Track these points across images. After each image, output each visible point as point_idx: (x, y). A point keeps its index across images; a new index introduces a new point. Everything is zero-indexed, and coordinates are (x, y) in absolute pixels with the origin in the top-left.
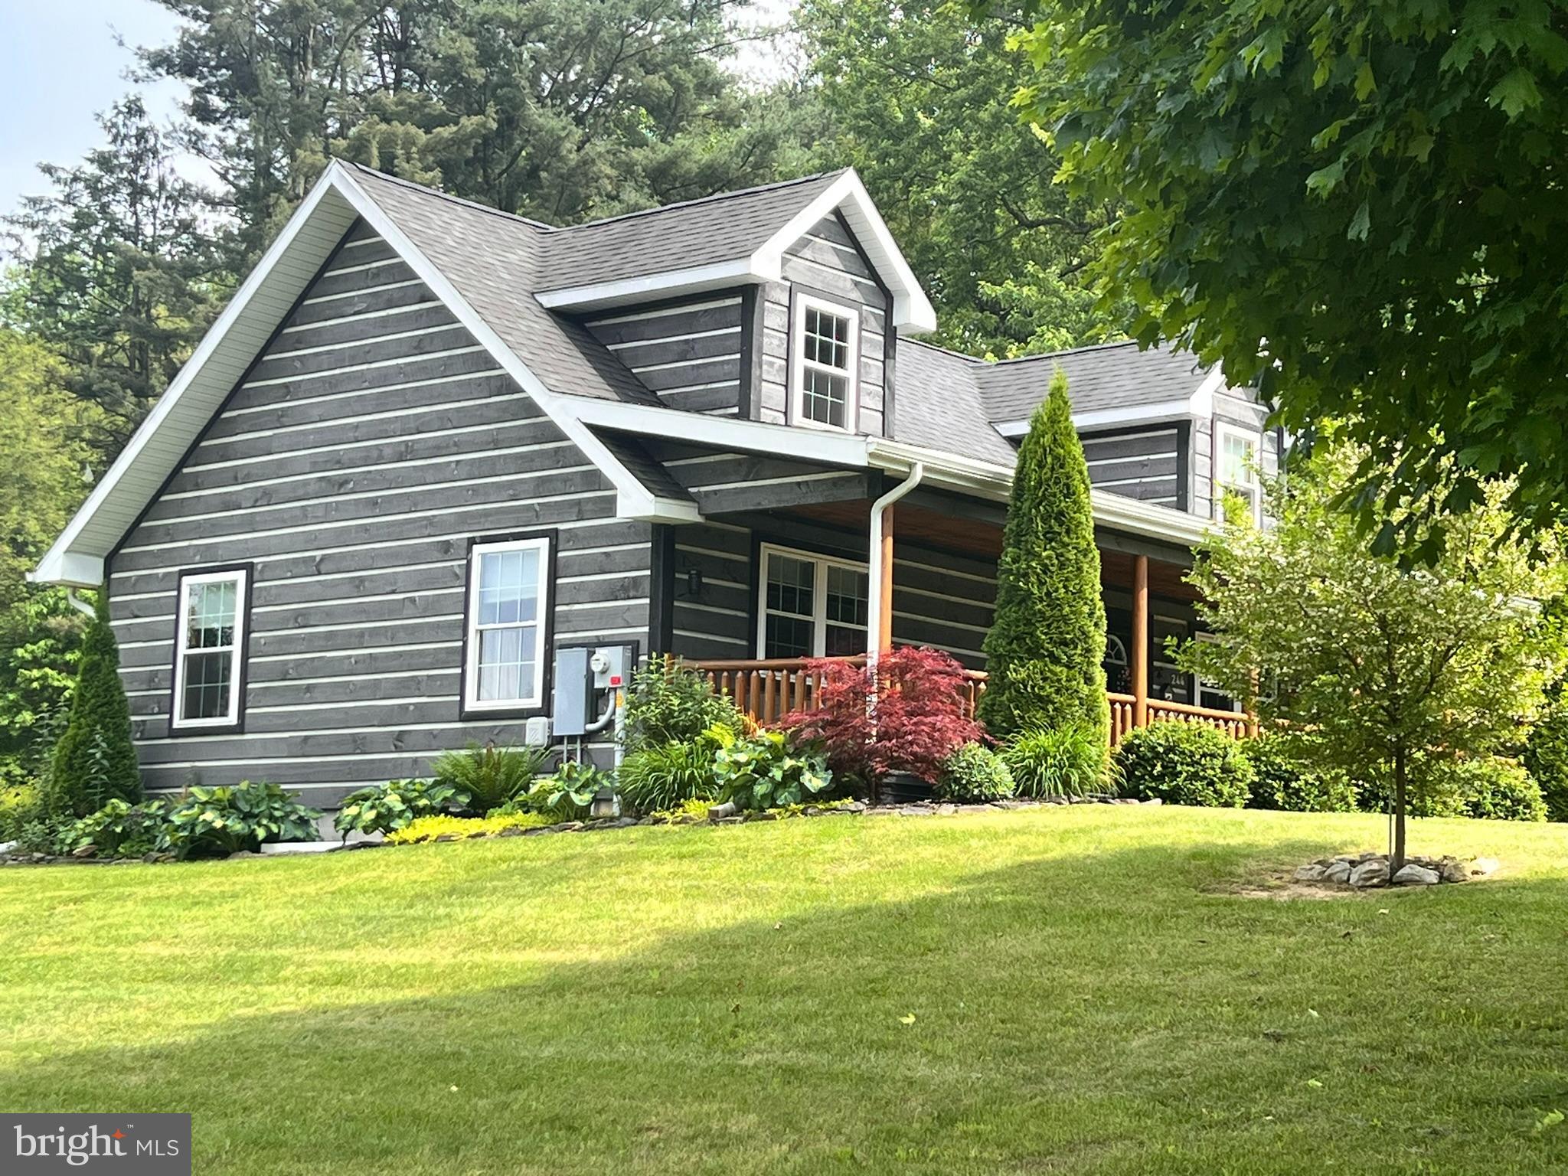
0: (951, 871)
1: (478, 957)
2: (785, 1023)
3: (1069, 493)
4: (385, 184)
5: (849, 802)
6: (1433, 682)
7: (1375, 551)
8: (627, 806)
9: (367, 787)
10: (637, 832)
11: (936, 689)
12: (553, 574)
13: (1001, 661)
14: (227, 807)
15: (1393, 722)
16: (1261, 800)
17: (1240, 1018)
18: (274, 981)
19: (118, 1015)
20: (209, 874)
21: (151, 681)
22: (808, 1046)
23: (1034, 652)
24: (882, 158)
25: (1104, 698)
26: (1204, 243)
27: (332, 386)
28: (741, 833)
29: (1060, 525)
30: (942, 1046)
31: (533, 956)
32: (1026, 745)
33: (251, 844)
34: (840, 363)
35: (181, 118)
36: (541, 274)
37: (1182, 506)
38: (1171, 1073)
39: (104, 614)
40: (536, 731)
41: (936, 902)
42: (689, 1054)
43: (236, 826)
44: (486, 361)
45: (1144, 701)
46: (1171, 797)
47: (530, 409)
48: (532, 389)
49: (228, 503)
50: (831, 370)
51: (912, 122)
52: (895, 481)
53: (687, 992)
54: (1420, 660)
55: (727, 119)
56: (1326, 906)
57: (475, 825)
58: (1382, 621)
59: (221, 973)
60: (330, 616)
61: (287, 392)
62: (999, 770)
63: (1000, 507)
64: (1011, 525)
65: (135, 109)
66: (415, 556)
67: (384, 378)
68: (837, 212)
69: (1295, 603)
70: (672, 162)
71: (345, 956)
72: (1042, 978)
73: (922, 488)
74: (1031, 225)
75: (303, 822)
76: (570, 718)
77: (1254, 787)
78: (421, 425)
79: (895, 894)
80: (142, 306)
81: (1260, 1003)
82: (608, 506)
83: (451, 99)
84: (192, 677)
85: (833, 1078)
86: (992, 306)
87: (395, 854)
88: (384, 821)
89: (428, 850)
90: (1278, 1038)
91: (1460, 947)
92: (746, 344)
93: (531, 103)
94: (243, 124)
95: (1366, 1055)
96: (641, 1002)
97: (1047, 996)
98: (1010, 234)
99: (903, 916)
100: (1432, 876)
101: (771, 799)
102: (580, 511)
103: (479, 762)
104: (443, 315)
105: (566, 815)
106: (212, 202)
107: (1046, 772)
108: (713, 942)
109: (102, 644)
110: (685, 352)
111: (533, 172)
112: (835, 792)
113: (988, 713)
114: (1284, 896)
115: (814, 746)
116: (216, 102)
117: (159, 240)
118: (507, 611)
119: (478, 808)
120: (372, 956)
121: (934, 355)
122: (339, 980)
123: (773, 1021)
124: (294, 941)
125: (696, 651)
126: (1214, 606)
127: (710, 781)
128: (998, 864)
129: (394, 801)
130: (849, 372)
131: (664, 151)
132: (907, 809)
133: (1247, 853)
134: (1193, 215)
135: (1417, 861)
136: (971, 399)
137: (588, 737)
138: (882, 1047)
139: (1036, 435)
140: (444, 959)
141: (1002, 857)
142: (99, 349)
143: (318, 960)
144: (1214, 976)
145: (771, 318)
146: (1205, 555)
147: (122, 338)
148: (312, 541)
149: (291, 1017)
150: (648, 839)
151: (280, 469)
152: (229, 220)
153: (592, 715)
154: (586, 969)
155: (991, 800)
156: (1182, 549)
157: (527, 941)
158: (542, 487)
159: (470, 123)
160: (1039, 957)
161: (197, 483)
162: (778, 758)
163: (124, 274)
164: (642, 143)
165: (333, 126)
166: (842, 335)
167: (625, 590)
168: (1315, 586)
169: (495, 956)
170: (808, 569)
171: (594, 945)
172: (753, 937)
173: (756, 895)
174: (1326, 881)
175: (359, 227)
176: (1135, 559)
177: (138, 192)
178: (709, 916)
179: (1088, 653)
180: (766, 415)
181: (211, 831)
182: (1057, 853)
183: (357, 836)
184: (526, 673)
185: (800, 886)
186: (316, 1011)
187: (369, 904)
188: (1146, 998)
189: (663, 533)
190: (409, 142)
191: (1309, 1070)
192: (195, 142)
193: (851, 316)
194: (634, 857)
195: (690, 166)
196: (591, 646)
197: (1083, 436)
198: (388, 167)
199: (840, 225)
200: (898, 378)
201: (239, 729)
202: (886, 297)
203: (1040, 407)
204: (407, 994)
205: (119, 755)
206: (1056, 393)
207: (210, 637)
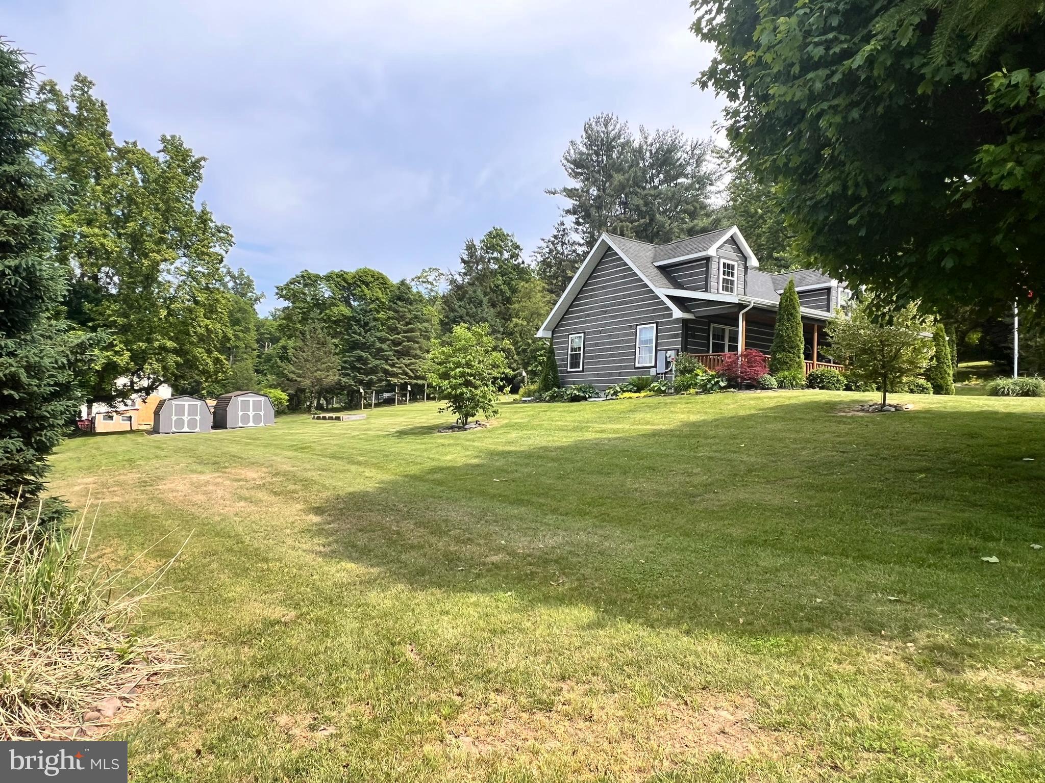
0: (758, 407)
1: (635, 427)
2: (710, 445)
3: (794, 308)
4: (620, 238)
5: (732, 390)
6: (897, 356)
7: (872, 322)
8: (676, 390)
9: (612, 385)
10: (677, 397)
11: (756, 360)
12: (657, 333)
13: (775, 353)
14: (579, 390)
15: (883, 367)
16: (848, 388)
17: (834, 447)
18: (587, 431)
19: (551, 438)
20: (575, 406)
21: (562, 360)
22: (716, 451)
23: (784, 350)
24: (748, 222)
25: (804, 363)
26: (821, 240)
27: (603, 288)
28: (703, 397)
29: (791, 315)
30: (750, 453)
31: (649, 427)
32: (780, 375)
33: (585, 399)
34: (733, 276)
35: (573, 225)
36: (654, 258)
37: (828, 311)
38: (812, 461)
39: (551, 345)
40: (653, 372)
41: (753, 415)
42: (684, 452)
43: (582, 394)
44: (641, 280)
45: (816, 362)
46: (822, 388)
47: (651, 291)
48: (652, 286)
49: (579, 317)
50: (730, 278)
51: (757, 212)
52: (747, 306)
53: (687, 437)
54: (891, 351)
55: (708, 215)
56: (862, 417)
57: (637, 395)
58: (881, 341)
59: (575, 429)
60: (603, 344)
61: (593, 290)
62: (774, 381)
63: (775, 312)
64: (778, 317)
65: (562, 224)
66: (623, 329)
67: (616, 285)
68: (732, 237)
69: (855, 336)
70: (693, 227)
71: (604, 426)
72: (780, 435)
73: (754, 308)
74: (789, 238)
75: (597, 393)
76: (661, 368)
77: (846, 385)
78: (625, 296)
79: (742, 413)
80: (564, 271)
81: (840, 443)
82: (671, 315)
83: (638, 216)
84: (571, 359)
85: (722, 460)
86: (777, 259)
87: (618, 401)
88: (616, 393)
89: (625, 401)
90: (844, 452)
91: (899, 429)
92: (707, 272)
93: (658, 215)
94: (587, 226)
95: (869, 457)
96: (675, 439)
97: (780, 440)
98: (783, 240)
99: (744, 419)
100: (893, 409)
101: (711, 388)
102: (664, 316)
103: (639, 379)
104: (630, 269)
105: (659, 392)
106: (580, 245)
107: (786, 381)
108: (693, 424)
109: (551, 352)
110: (691, 275)
111: (658, 233)
112: (729, 387)
113: (771, 366)
114: (850, 414)
115: (723, 375)
116: (581, 220)
117: (568, 255)
118: (646, 342)
119: (638, 391)
120: (610, 426)
121: (761, 273)
122: (603, 431)
123: (707, 445)
124: (592, 422)
125: (693, 351)
126: (832, 337)
127: (696, 384)
128: (771, 406)
129: (618, 389)
130: (735, 279)
131: (691, 224)
132: (748, 391)
133: (841, 403)
134: (819, 232)
135: (890, 405)
136: (770, 285)
137: (666, 373)
138: (735, 452)
139: (785, 293)
140: (627, 427)
141: (772, 404)
142: (554, 282)
143: (598, 426)
144: (827, 435)
145: (714, 266)
146: (830, 323)
147: (560, 279)
148: (599, 326)
149: (590, 440)
150: (680, 398)
151: (591, 308)
152: (585, 249)
153: (667, 367)
154: (661, 430)
155: (771, 389)
156: (823, 321)
157: (648, 423)
158: (654, 311)
159: (642, 221)
160: (780, 430)
161: (572, 313)
162: (713, 378)
163: (560, 263)
164: (686, 223)
165: (609, 224)
166: (733, 269)
167: (676, 336)
168: (862, 332)
169: (639, 427)
170: (723, 330)
171: (664, 425)
172: (704, 423)
173: (706, 413)
174: (862, 410)
175: (610, 248)
176: (813, 326)
177: (563, 244)
178: (693, 418)
179: (799, 350)
180: (712, 290)
181: (575, 395)
182: (787, 402)
183: (610, 397)
184: (650, 358)
185: (718, 411)
186: (596, 439)
187: (611, 414)
188: (807, 441)
189: (685, 322)
190: (627, 227)
191: (851, 461)
192: (576, 230)
193: (735, 264)
194: (676, 403)
195: (698, 228)
196: (667, 350)
197: (799, 293)
198: (622, 234)
199: (733, 240)
200: (748, 280)
201: (583, 371)
202: (745, 258)
203: (786, 285)
204: (617, 436)
205: (555, 377)
206: (791, 282)
207: (575, 350)
